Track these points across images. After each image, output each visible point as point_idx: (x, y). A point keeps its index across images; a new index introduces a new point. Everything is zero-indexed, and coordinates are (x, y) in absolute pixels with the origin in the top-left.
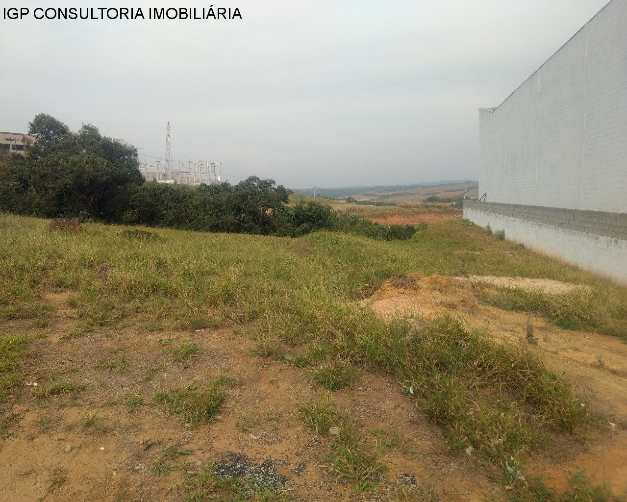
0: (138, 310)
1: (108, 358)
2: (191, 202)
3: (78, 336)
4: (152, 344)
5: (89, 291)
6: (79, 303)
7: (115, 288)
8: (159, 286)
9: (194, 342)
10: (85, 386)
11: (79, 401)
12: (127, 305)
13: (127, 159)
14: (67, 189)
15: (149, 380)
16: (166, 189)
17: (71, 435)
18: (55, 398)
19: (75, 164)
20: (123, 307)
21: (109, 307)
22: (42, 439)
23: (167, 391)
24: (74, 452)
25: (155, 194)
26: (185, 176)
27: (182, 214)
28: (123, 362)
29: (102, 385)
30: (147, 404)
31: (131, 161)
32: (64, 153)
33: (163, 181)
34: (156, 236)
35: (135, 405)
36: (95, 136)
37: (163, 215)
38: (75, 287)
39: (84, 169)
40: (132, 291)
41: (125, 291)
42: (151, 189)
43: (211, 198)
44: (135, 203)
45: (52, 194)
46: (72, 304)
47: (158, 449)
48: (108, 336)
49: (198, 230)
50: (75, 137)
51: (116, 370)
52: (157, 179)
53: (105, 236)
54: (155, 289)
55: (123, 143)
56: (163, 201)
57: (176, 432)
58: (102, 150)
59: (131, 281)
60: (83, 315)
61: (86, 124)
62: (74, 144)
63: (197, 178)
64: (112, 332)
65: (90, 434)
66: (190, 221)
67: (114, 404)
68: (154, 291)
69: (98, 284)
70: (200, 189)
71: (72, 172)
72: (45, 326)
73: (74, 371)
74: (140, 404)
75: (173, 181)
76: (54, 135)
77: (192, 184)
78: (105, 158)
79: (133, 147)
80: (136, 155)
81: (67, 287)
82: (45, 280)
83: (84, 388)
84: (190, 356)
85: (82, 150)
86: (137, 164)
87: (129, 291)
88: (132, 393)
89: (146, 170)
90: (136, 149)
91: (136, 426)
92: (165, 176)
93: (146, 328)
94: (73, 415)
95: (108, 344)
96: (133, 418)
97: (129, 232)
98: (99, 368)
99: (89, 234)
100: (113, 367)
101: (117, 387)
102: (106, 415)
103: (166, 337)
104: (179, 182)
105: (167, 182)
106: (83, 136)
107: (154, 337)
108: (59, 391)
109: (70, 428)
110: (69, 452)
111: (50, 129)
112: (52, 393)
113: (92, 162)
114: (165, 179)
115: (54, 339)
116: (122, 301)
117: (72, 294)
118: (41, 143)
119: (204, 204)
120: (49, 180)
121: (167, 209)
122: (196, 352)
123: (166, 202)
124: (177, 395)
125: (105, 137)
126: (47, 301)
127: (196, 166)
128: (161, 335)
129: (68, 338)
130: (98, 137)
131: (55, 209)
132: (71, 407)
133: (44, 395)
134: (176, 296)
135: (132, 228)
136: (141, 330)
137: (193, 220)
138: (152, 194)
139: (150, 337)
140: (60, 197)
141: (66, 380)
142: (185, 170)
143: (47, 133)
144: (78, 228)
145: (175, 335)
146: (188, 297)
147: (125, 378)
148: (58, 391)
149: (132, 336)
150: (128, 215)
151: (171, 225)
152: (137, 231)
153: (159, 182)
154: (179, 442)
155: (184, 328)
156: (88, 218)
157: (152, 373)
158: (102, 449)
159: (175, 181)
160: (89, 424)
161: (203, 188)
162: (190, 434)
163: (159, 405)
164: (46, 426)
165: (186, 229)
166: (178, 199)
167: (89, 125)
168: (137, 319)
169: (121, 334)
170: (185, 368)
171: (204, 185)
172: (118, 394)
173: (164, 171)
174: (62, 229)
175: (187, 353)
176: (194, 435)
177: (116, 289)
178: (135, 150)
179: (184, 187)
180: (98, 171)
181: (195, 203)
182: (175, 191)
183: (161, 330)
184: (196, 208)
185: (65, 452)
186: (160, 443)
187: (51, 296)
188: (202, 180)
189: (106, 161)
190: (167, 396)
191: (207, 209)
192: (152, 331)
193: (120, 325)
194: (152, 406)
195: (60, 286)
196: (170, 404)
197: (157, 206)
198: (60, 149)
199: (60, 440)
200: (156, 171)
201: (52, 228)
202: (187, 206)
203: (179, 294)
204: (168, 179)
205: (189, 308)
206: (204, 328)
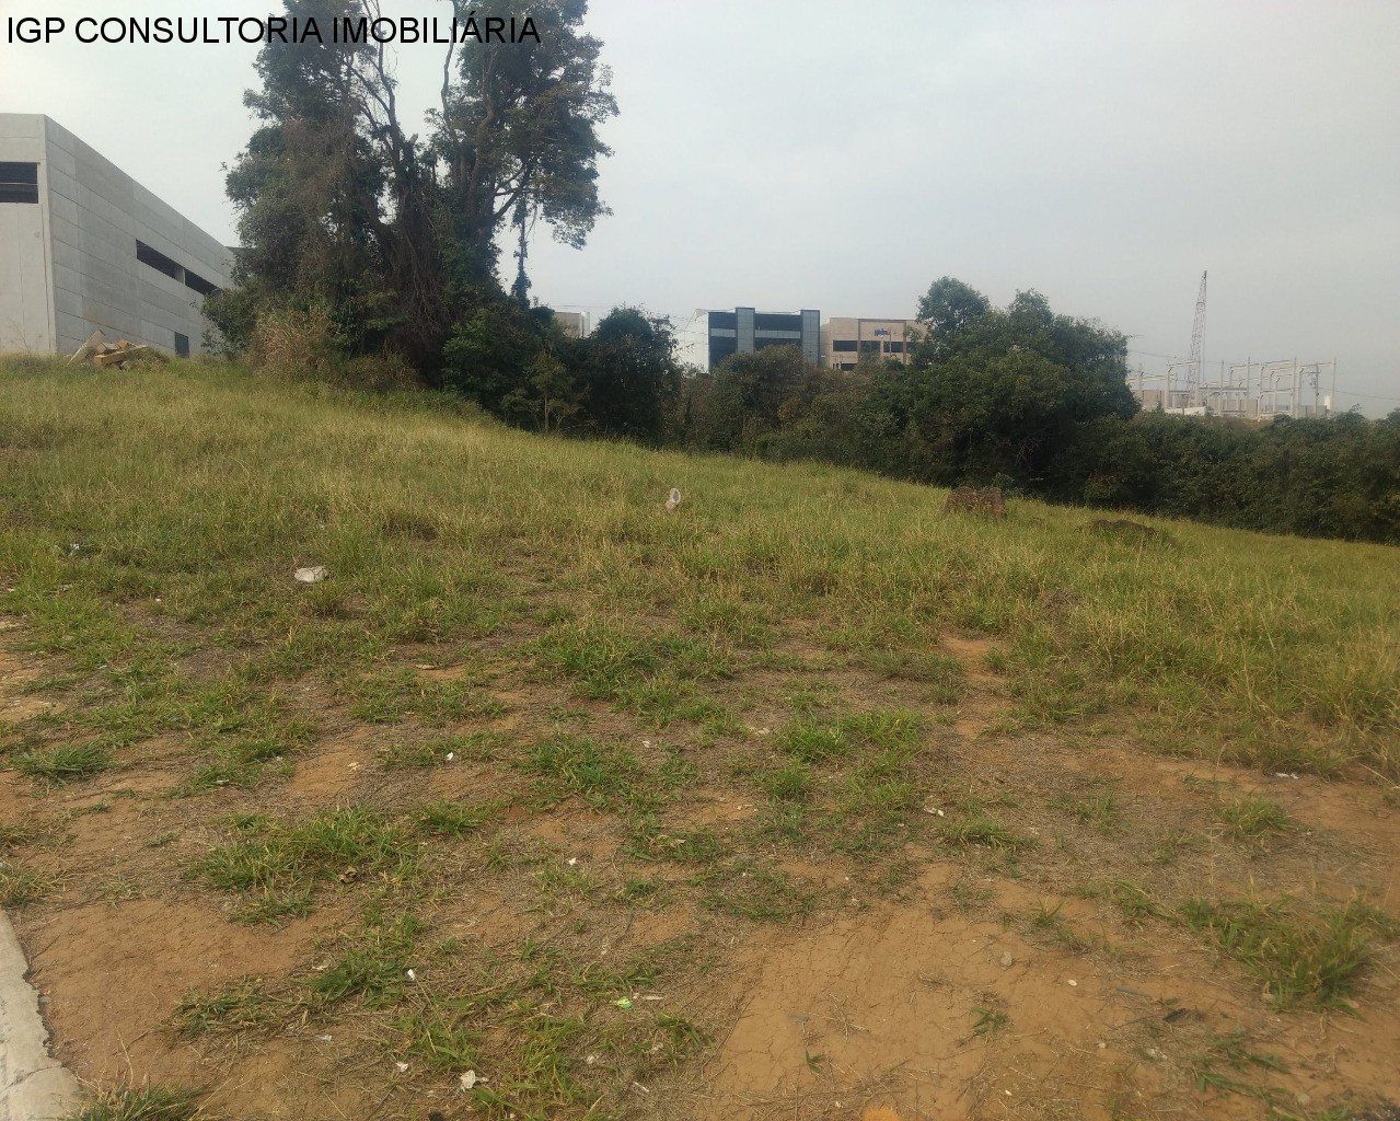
0: (1132, 700)
1: (1074, 793)
2: (1248, 461)
3: (1014, 734)
4: (1170, 782)
5: (1029, 642)
6: (1010, 665)
7: (1082, 645)
8: (1182, 652)
9: (1276, 801)
10: (1032, 842)
11: (1020, 868)
12: (1110, 687)
13: (1103, 362)
14: (976, 427)
15: (1166, 862)
16: (1189, 427)
17: (1010, 934)
18: (978, 850)
19: (996, 376)
20: (1102, 690)
21: (1072, 683)
22: (957, 923)
23: (1213, 901)
24: (1019, 969)
25: (1160, 440)
26: (1234, 397)
27: (1223, 488)
28: (1108, 809)
29: (1064, 847)
30: (1163, 918)
31: (1112, 366)
32: (976, 354)
33: (1180, 411)
34: (1165, 537)
35: (1138, 913)
36: (1039, 316)
37: (1176, 489)
38: (999, 630)
39: (1013, 386)
40: (1121, 656)
41: (1104, 654)
42: (1153, 427)
43: (1304, 452)
44: (1113, 458)
45: (947, 437)
46: (996, 667)
47: (1194, 1028)
48: (1072, 746)
49: (1260, 528)
50: (1001, 318)
51: (1093, 823)
52: (1165, 405)
53: (1051, 529)
54: (1172, 659)
55: (1096, 328)
56: (1179, 457)
57: (1238, 1003)
58: (1052, 343)
59: (1118, 634)
60: (1018, 693)
61: (1024, 290)
62: (998, 334)
63: (1266, 401)
64: (1081, 741)
65: (1046, 943)
66: (1241, 506)
67: (1092, 895)
68: (1168, 663)
69: (1048, 630)
70: (1272, 428)
71: (988, 392)
72: (952, 702)
73: (1010, 805)
74: (1148, 911)
75: (1202, 411)
76: (960, 319)
77: (1251, 416)
78: (1056, 362)
79: (1119, 335)
80: (1124, 352)
81: (986, 629)
82: (944, 611)
83: (1029, 844)
84: (1267, 832)
85: (1011, 345)
86: (1124, 373)
87: (1113, 657)
88: (1128, 882)
89: (1141, 385)
90: (1125, 338)
91: (1142, 959)
92: (1185, 399)
93: (1153, 743)
94: (1012, 896)
95: (1072, 764)
96: (1132, 937)
97: (1104, 523)
98: (1058, 812)
99: (1021, 524)
100: (1086, 815)
101: (1095, 860)
102: (1076, 914)
103: (1204, 775)
104: (1218, 413)
105: (1189, 412)
106: (1017, 315)
107: (1173, 768)
108: (982, 838)
109: (1007, 919)
110: (1009, 967)
111: (955, 307)
112: (971, 839)
113: (1031, 370)
114: (1184, 405)
115: (968, 730)
116: (1099, 675)
117: (997, 644)
118: (938, 334)
119: (1284, 465)
120: (944, 409)
121: (1185, 475)
122: (1284, 826)
123: (1184, 460)
124: (1238, 915)
125: (1059, 317)
126: (949, 651)
127: (1267, 372)
128: (1188, 768)
129: (994, 734)
130: (1047, 316)
131: (949, 468)
132: (1006, 876)
133: (957, 839)
134: (1224, 682)
135: (1112, 517)
136: (1142, 746)
137: (1248, 503)
138: (1153, 440)
139: (1162, 767)
140: (960, 444)
141: (994, 820)
142: (1236, 385)
143: (949, 316)
144: (999, 509)
145: (1225, 775)
146: (1257, 688)
147: (1111, 847)
148: (980, 838)
149: (1123, 756)
150: (1094, 486)
151: (1193, 512)
152: (1122, 524)
153: (1168, 411)
154: (1249, 1030)
155: (1247, 763)
156: (1012, 487)
157: (1174, 850)
158: (1073, 983)
159: (1210, 409)
160: (1043, 922)
161: (1283, 427)
162: (1276, 1020)
163: (1194, 929)
164: (965, 901)
165: (1230, 525)
166: (1213, 452)
167: (1029, 292)
168: (1130, 720)
169: (1098, 748)
170: (1254, 858)
171: (1285, 418)
172: (1100, 877)
173: (1182, 386)
174: (969, 509)
175: (1259, 822)
176: (1287, 1025)
177: (1085, 646)
178: (1124, 341)
179: (1231, 424)
180: (1039, 390)
181: (1257, 462)
182: (1209, 433)
183: (1189, 755)
184: (1261, 476)
185: (1001, 965)
186: (1200, 1017)
187: (954, 643)
188: (1278, 407)
189: (1060, 367)
190: (1212, 911)
191: (1291, 476)
192: (1167, 753)
193: (1094, 728)
194: (1176, 924)
195: (971, 625)
196: (1221, 932)
197: (1162, 466)
198: (971, 345)
199: (991, 937)
200: (1164, 387)
201: (952, 506)
202: (1235, 469)
203: (1230, 678)
204: (1192, 405)
205: (1258, 715)
206: (1300, 771)
